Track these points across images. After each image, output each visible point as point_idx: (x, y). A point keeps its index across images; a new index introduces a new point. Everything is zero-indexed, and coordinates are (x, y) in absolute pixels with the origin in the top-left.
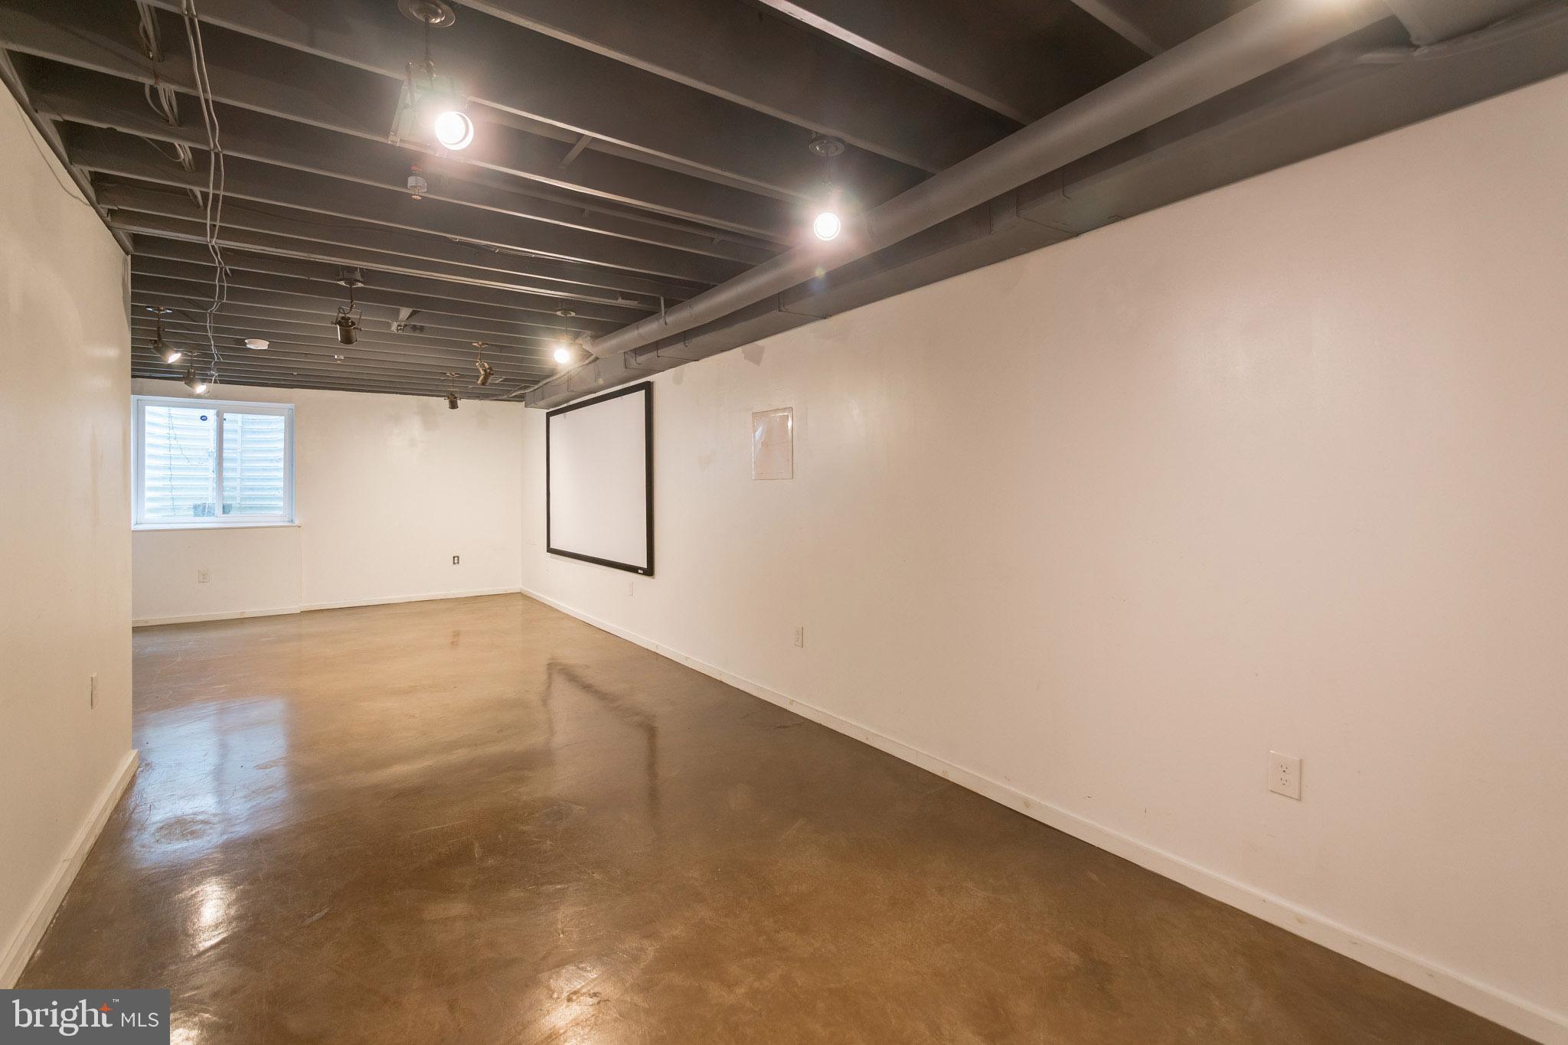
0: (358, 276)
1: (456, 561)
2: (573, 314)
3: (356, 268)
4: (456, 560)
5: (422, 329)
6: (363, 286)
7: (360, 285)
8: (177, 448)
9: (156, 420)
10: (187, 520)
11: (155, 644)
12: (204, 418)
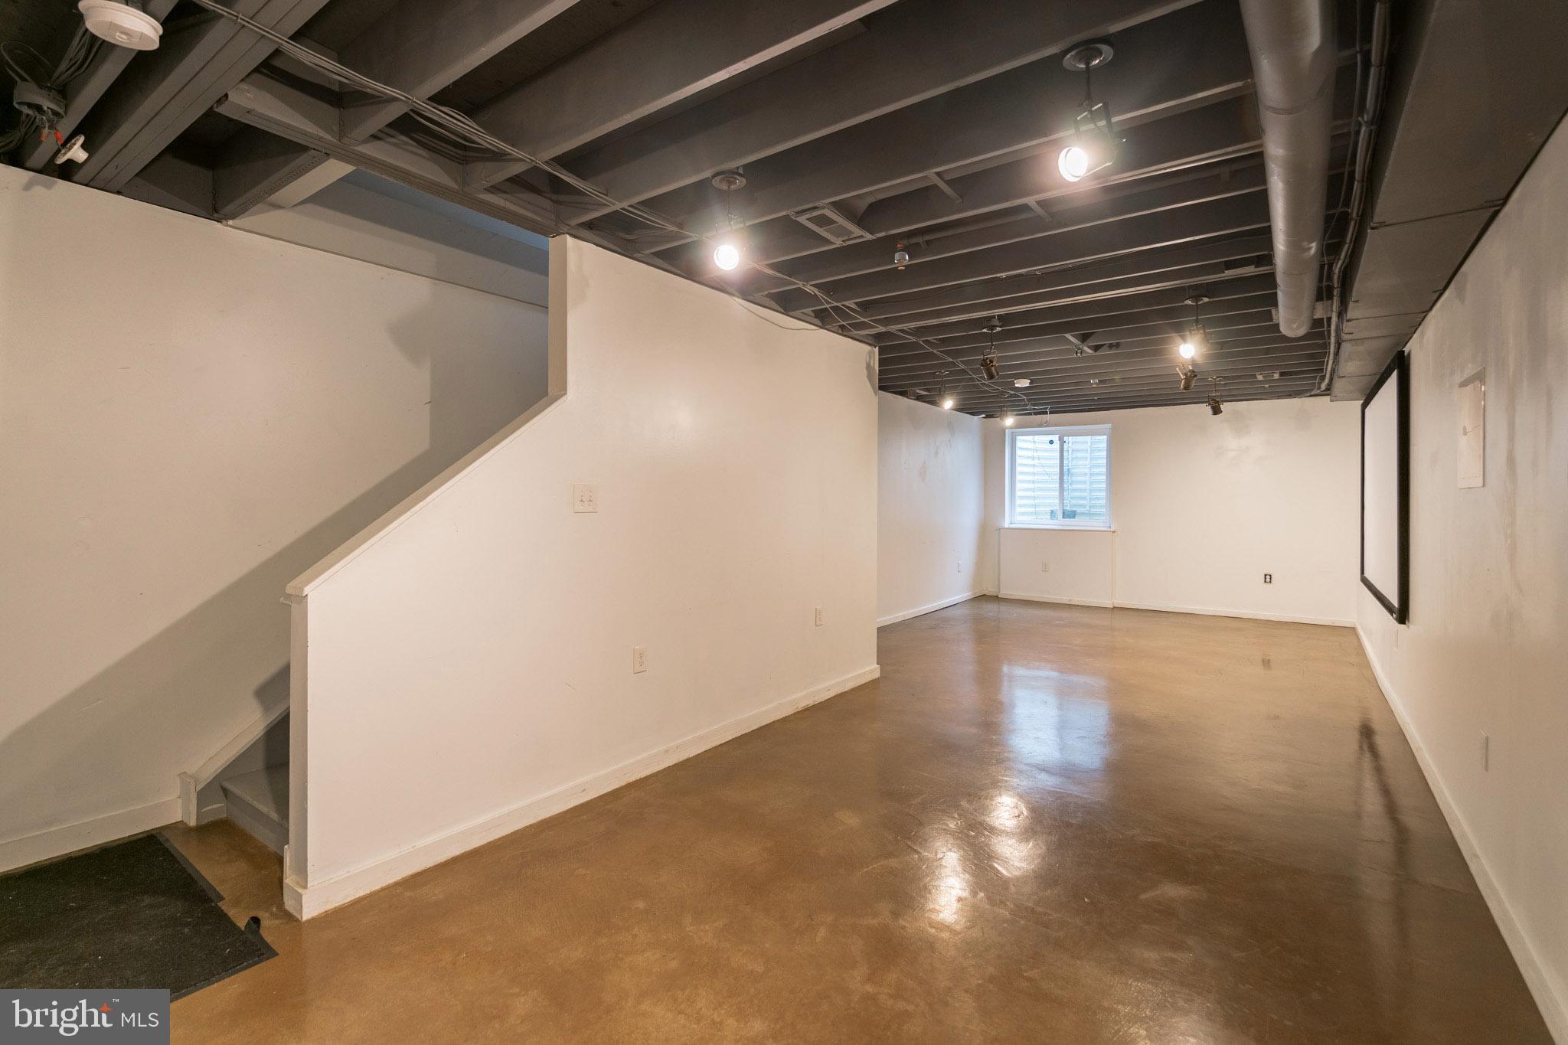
0: (996, 322)
1: (1268, 580)
2: (1206, 300)
3: (994, 316)
4: (1268, 578)
5: (1118, 345)
6: (1000, 329)
7: (999, 329)
8: (1038, 466)
9: (1025, 445)
10: (1047, 523)
11: (990, 609)
12: (1051, 442)
